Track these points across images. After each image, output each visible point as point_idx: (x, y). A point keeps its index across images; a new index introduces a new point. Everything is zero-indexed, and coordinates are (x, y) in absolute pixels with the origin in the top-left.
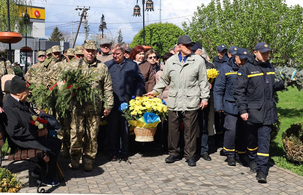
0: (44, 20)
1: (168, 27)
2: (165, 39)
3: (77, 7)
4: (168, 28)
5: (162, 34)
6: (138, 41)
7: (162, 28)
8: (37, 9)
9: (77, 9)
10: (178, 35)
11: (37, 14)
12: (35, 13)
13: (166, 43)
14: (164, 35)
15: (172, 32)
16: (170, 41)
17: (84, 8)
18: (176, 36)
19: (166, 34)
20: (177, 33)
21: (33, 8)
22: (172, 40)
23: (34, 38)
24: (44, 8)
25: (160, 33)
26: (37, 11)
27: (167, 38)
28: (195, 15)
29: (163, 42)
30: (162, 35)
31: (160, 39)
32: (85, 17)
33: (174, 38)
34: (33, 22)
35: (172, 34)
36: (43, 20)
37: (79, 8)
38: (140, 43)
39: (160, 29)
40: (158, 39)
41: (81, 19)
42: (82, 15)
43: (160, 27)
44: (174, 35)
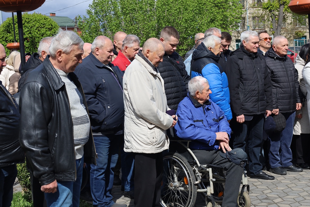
1: (38, 18)
2: (37, 33)
4: (38, 20)
5: (32, 27)
6: (3, 37)
7: (31, 20)
10: (52, 28)
13: (38, 37)
14: (35, 29)
15: (44, 25)
16: (43, 35)
18: (49, 29)
19: (37, 28)
20: (49, 25)
22: (45, 33)
25: (30, 26)
27: (39, 32)
28: (90, 8)
29: (35, 37)
31: (30, 33)
33: (47, 32)
35: (44, 27)
38: (6, 39)
39: (29, 21)
40: (29, 34)
43: (28, 19)
44: (46, 28)
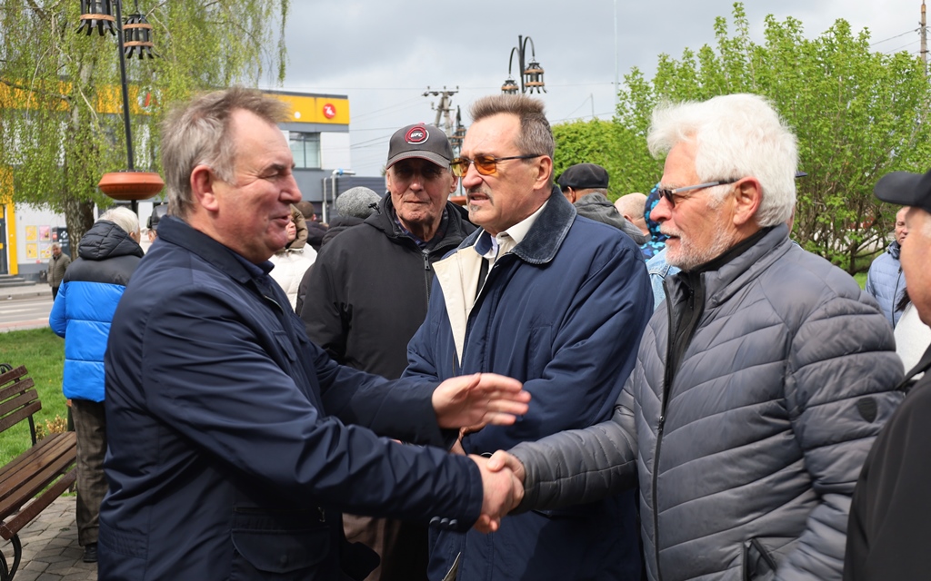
0: (347, 125)
3: (427, 91)
8: (330, 101)
9: (426, 95)
11: (329, 112)
12: (325, 111)
17: (443, 90)
21: (319, 99)
23: (323, 171)
24: (345, 97)
26: (329, 105)
30: (580, 153)
32: (448, 111)
34: (319, 133)
36: (343, 128)
37: (431, 90)
41: (439, 117)
42: (441, 107)
